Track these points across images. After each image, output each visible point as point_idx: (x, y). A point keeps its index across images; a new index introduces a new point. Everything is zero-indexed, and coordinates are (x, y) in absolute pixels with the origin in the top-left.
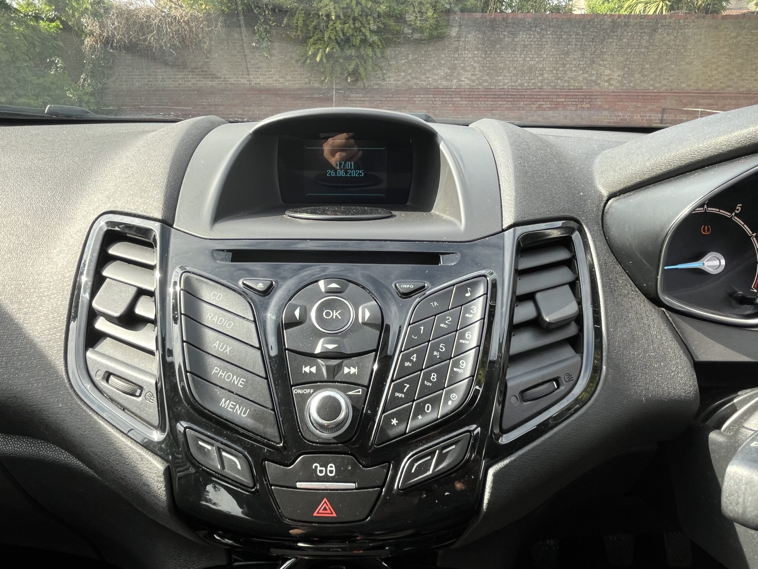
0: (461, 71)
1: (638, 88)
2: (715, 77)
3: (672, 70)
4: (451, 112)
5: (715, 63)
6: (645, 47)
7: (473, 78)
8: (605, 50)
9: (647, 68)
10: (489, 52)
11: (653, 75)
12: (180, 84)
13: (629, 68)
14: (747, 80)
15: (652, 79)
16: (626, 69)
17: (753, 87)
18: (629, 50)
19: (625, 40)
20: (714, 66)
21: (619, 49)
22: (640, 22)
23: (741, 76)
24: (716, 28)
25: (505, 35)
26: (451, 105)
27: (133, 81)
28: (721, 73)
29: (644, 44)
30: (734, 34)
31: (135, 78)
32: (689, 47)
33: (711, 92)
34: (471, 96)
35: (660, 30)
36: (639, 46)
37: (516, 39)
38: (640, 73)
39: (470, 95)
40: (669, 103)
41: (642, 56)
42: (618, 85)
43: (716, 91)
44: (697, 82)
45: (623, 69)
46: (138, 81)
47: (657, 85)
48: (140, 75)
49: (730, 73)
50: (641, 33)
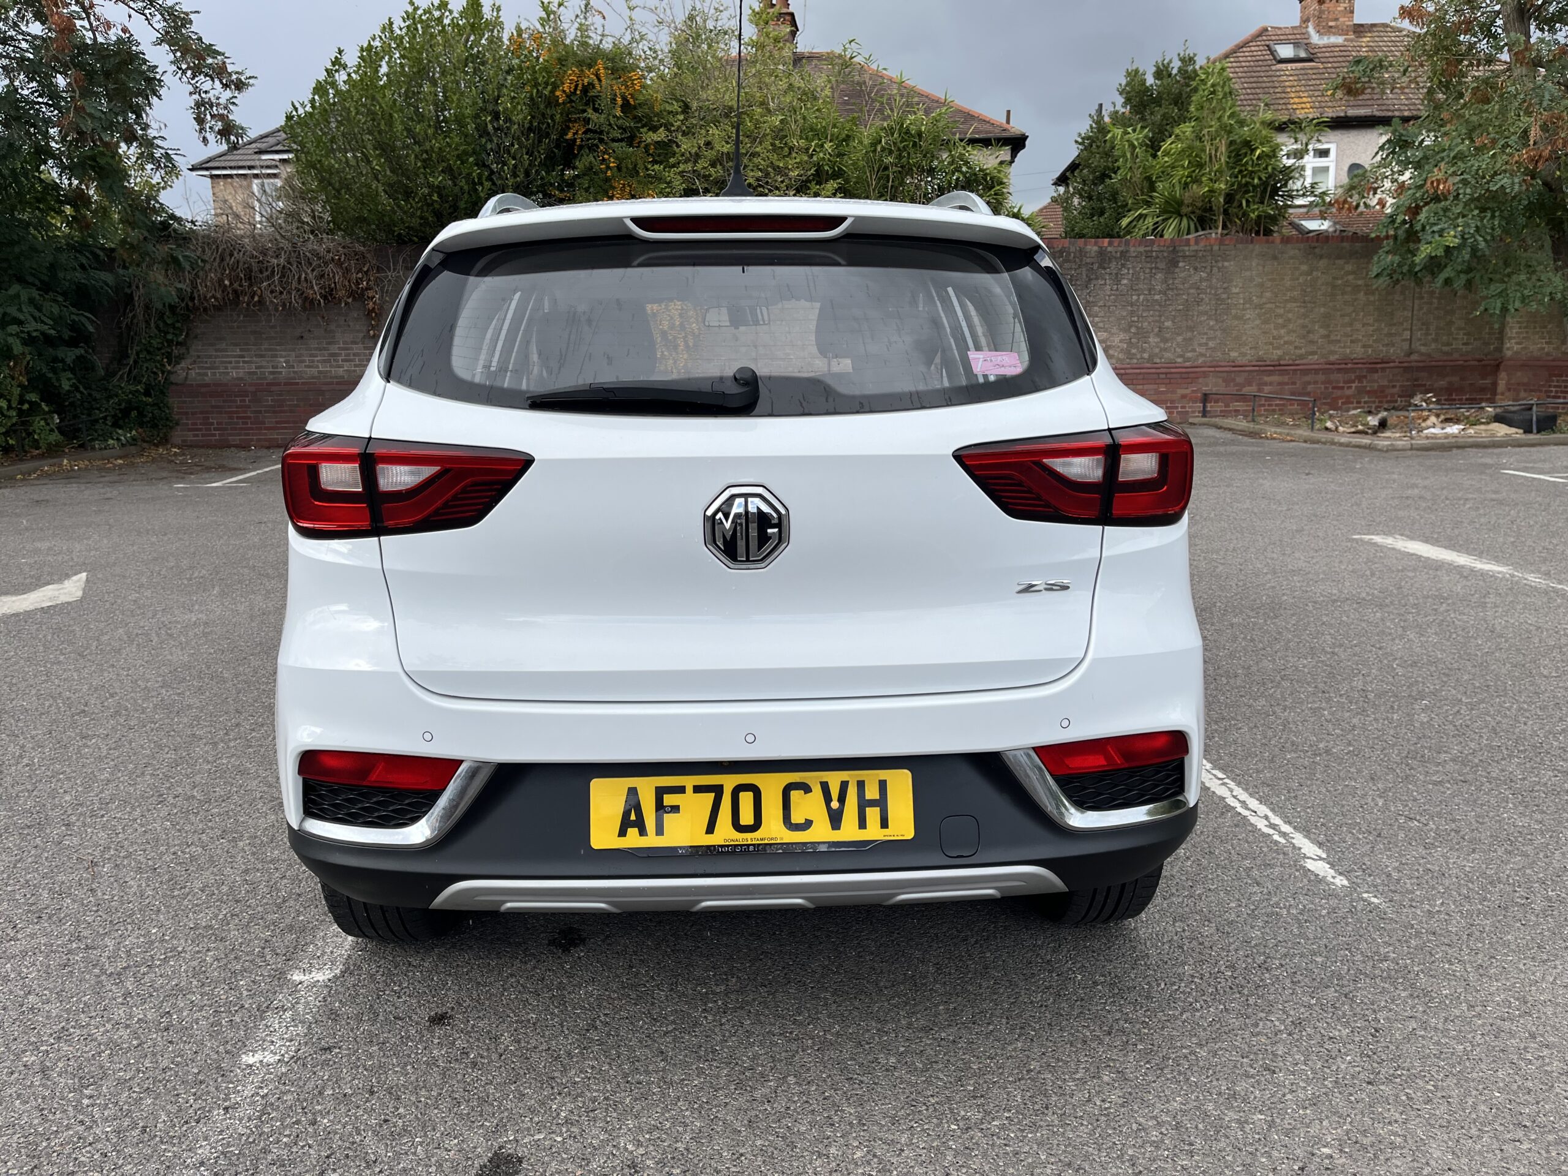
1: (1158, 361)
2: (1286, 339)
3: (1211, 328)
5: (1281, 316)
6: (1160, 292)
8: (1091, 299)
9: (1168, 328)
11: (1179, 339)
12: (320, 372)
13: (1137, 327)
14: (1339, 341)
15: (1178, 345)
16: (1133, 330)
17: (1351, 353)
18: (1135, 298)
19: (1125, 282)
20: (1280, 321)
21: (1116, 295)
22: (1146, 251)
23: (1328, 336)
24: (1275, 258)
27: (226, 368)
28: (1294, 331)
29: (1158, 288)
30: (1304, 268)
31: (230, 362)
32: (1237, 290)
33: (1282, 362)
35: (1181, 264)
36: (1150, 290)
38: (1157, 335)
40: (1211, 385)
41: (1157, 307)
42: (1121, 356)
43: (1291, 362)
44: (1256, 348)
45: (1126, 330)
46: (238, 368)
47: (1189, 355)
48: (243, 356)
49: (1309, 332)
50: (1151, 269)
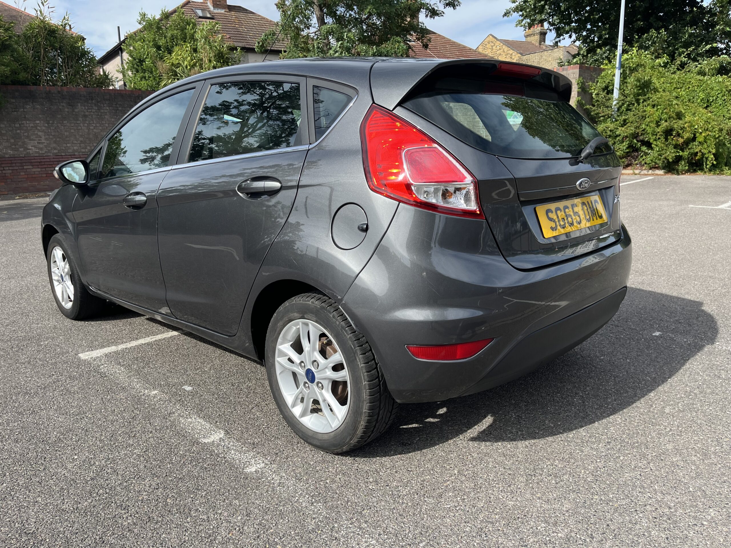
0: (26, 140)
4: (25, 179)
7: (41, 146)
10: (51, 122)
25: (63, 106)
26: (24, 174)
34: (43, 163)
37: (76, 110)
39: (41, 162)
